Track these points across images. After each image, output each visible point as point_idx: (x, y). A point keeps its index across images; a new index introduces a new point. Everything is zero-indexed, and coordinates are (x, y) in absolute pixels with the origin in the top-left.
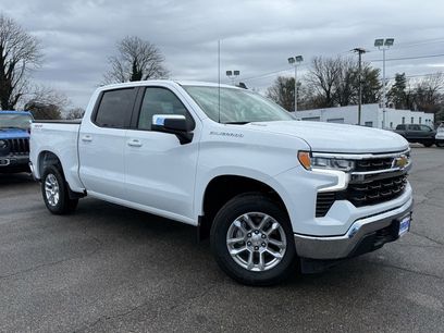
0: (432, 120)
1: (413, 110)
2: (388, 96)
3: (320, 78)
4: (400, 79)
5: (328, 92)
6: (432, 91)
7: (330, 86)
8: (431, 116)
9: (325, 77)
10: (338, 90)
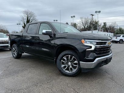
0: (113, 35)
1: (108, 32)
2: (102, 28)
3: (83, 23)
4: (105, 24)
5: (85, 27)
6: (113, 27)
7: (85, 25)
8: (113, 34)
9: (84, 23)
10: (88, 26)
